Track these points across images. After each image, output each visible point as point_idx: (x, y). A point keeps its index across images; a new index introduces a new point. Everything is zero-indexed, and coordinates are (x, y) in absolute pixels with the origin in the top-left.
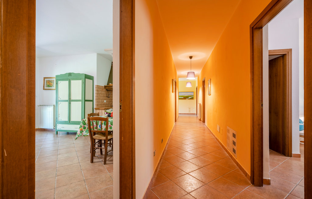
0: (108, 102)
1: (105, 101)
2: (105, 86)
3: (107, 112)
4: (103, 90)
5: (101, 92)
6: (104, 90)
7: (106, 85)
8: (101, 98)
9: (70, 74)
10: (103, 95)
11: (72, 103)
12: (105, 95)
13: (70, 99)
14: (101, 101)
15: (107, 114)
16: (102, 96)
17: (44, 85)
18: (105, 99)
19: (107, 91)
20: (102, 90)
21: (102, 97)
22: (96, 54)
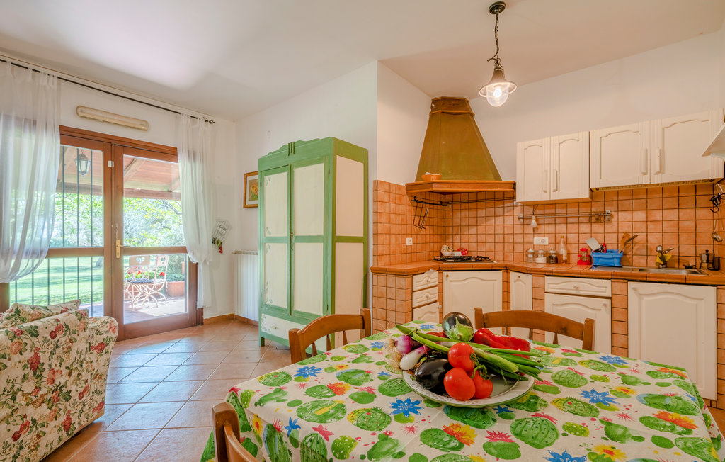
0: (419, 246)
1: (409, 241)
2: (408, 185)
3: (409, 337)
4: (400, 199)
5: (393, 206)
6: (406, 200)
7: (413, 181)
8: (393, 231)
9: (292, 148)
10: (402, 220)
11: (299, 247)
12: (409, 219)
13: (291, 233)
14: (393, 241)
15: (414, 355)
16: (399, 222)
17: (246, 194)
18: (408, 235)
19: (415, 204)
20: (397, 201)
21: (399, 227)
22: (376, 62)
